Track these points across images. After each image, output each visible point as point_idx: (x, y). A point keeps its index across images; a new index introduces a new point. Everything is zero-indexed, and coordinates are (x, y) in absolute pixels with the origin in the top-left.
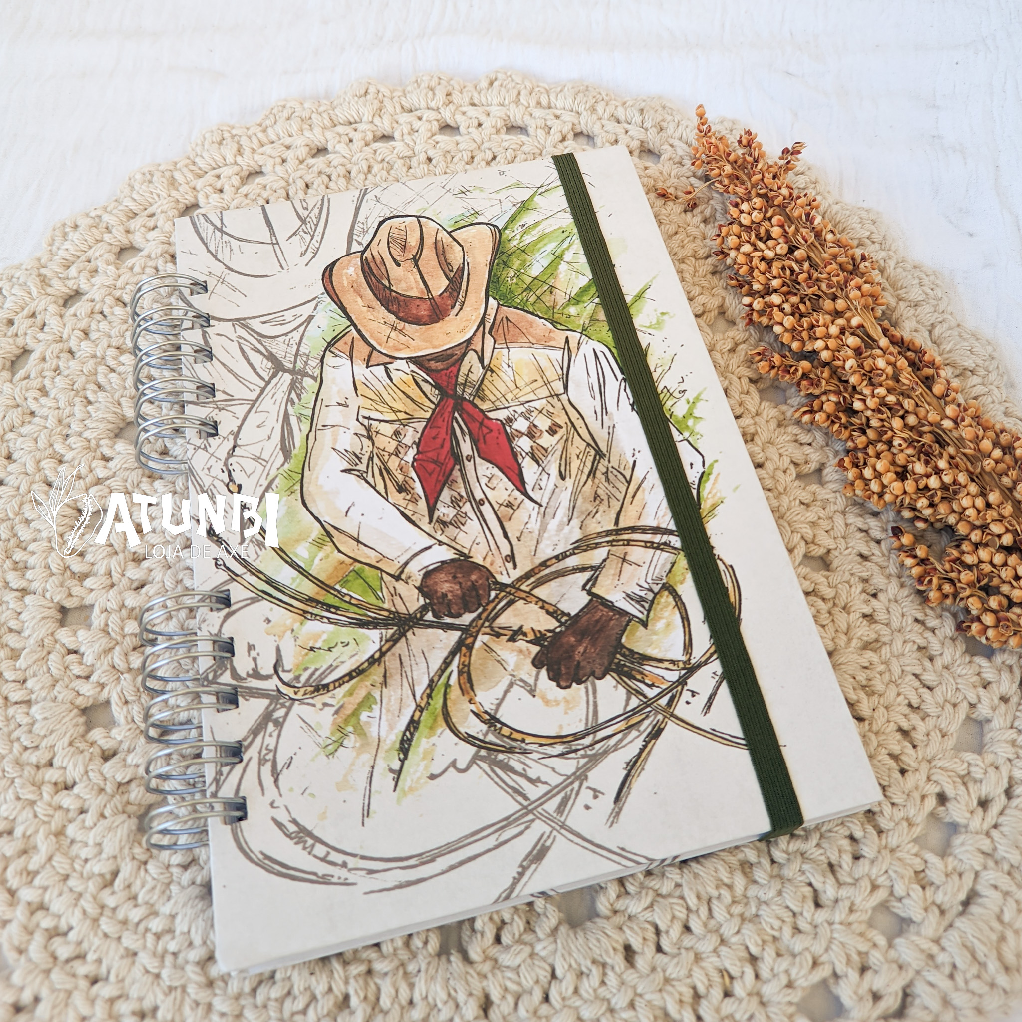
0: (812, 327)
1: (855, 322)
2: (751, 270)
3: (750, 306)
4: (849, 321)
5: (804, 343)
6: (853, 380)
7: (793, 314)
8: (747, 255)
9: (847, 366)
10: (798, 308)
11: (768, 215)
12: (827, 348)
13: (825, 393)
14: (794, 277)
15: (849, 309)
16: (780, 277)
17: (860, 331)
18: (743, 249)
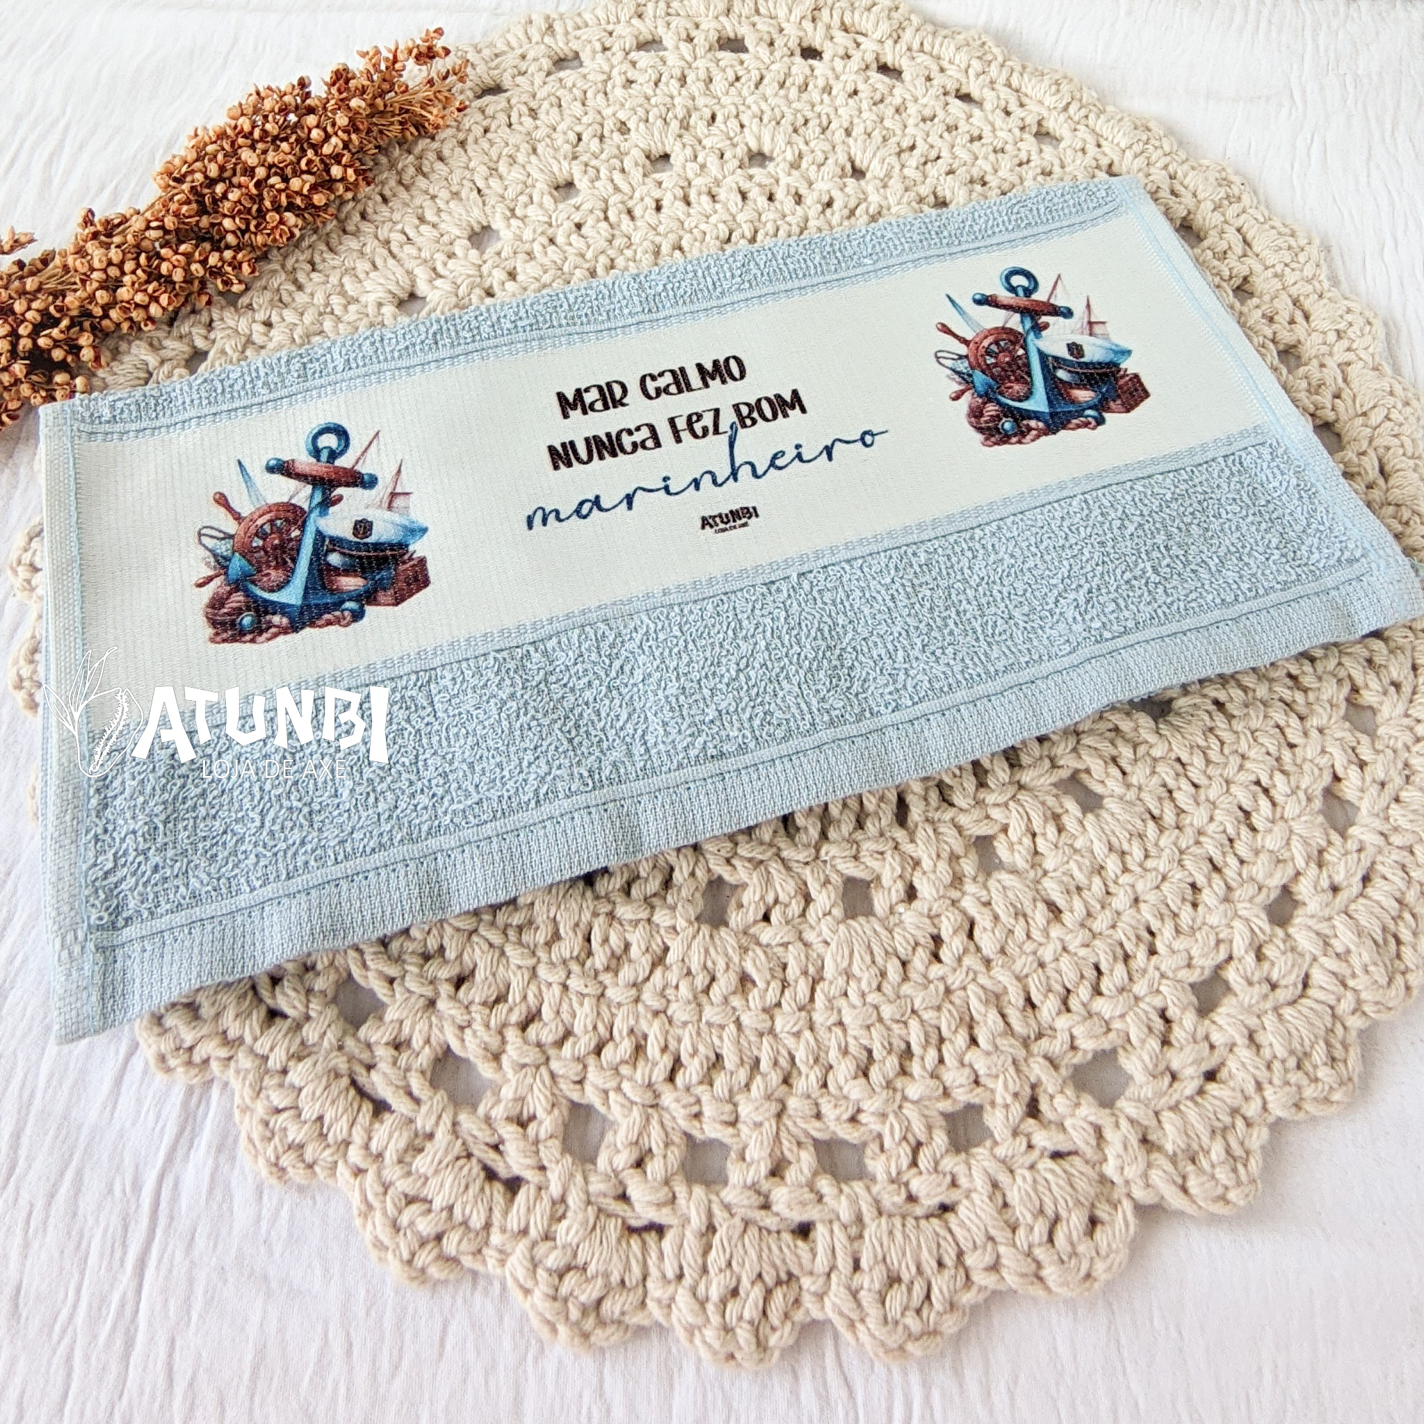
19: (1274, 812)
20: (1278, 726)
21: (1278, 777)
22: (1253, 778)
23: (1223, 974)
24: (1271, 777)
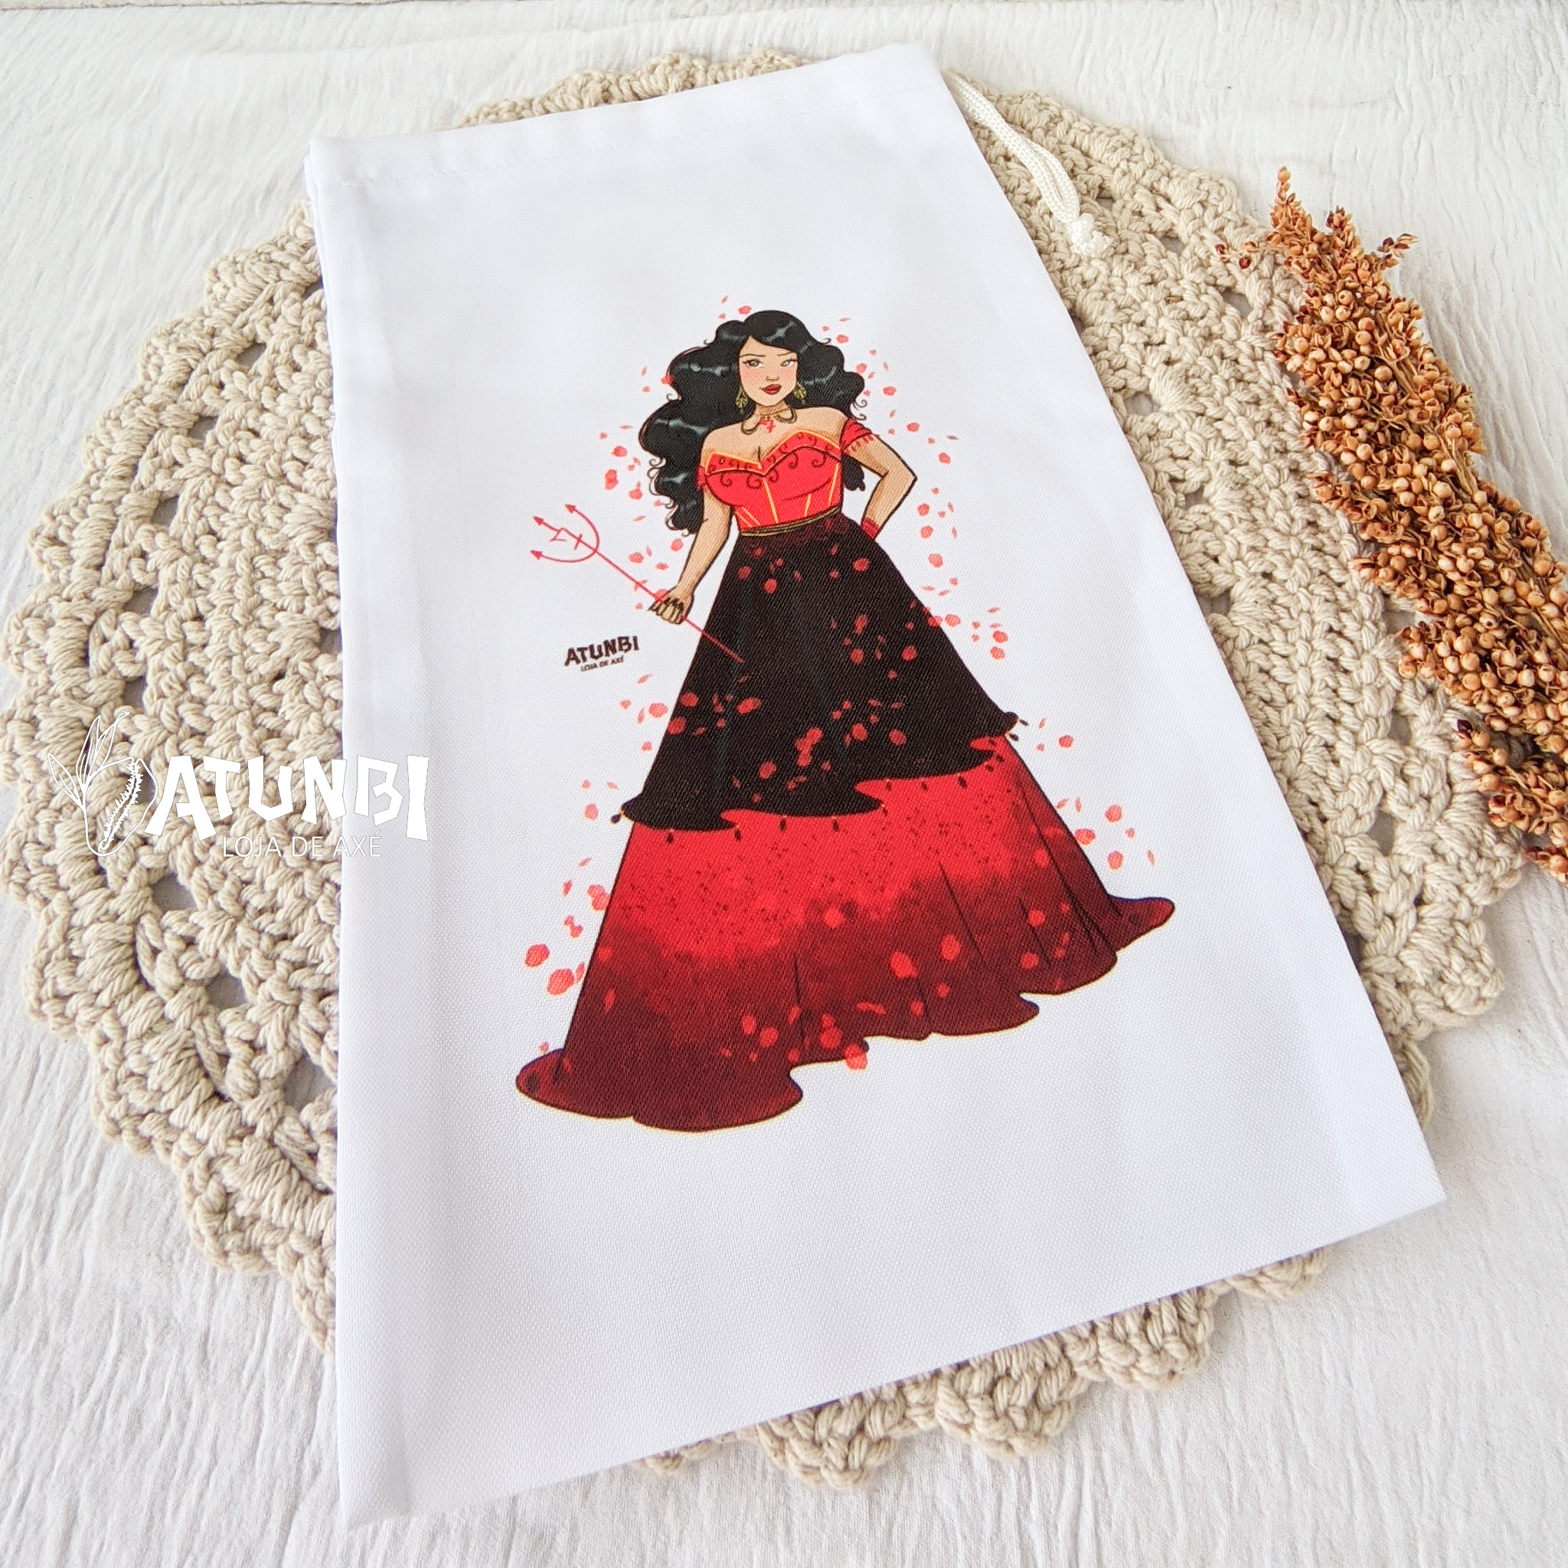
0: (1391, 462)
1: (1446, 466)
2: (1321, 382)
3: (1315, 423)
4: (1439, 464)
5: (1377, 480)
6: (1436, 532)
7: (1368, 441)
8: (1318, 363)
9: (1432, 513)
10: (1375, 437)
11: (1356, 315)
12: (1409, 489)
13: (1397, 543)
14: (1374, 401)
15: (1439, 448)
16: (1358, 395)
17: (1453, 478)
18: (1312, 355)
19: (1356, 649)
20: (1322, 573)
21: (1344, 616)
22: (1326, 628)
23: (1385, 809)
24: (1339, 620)
